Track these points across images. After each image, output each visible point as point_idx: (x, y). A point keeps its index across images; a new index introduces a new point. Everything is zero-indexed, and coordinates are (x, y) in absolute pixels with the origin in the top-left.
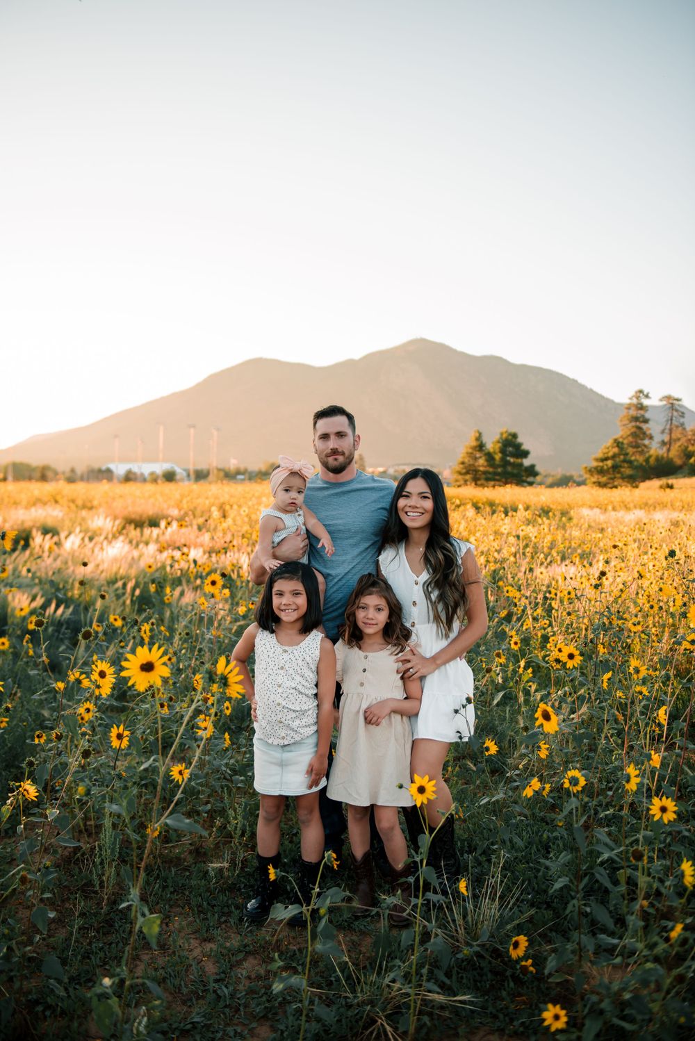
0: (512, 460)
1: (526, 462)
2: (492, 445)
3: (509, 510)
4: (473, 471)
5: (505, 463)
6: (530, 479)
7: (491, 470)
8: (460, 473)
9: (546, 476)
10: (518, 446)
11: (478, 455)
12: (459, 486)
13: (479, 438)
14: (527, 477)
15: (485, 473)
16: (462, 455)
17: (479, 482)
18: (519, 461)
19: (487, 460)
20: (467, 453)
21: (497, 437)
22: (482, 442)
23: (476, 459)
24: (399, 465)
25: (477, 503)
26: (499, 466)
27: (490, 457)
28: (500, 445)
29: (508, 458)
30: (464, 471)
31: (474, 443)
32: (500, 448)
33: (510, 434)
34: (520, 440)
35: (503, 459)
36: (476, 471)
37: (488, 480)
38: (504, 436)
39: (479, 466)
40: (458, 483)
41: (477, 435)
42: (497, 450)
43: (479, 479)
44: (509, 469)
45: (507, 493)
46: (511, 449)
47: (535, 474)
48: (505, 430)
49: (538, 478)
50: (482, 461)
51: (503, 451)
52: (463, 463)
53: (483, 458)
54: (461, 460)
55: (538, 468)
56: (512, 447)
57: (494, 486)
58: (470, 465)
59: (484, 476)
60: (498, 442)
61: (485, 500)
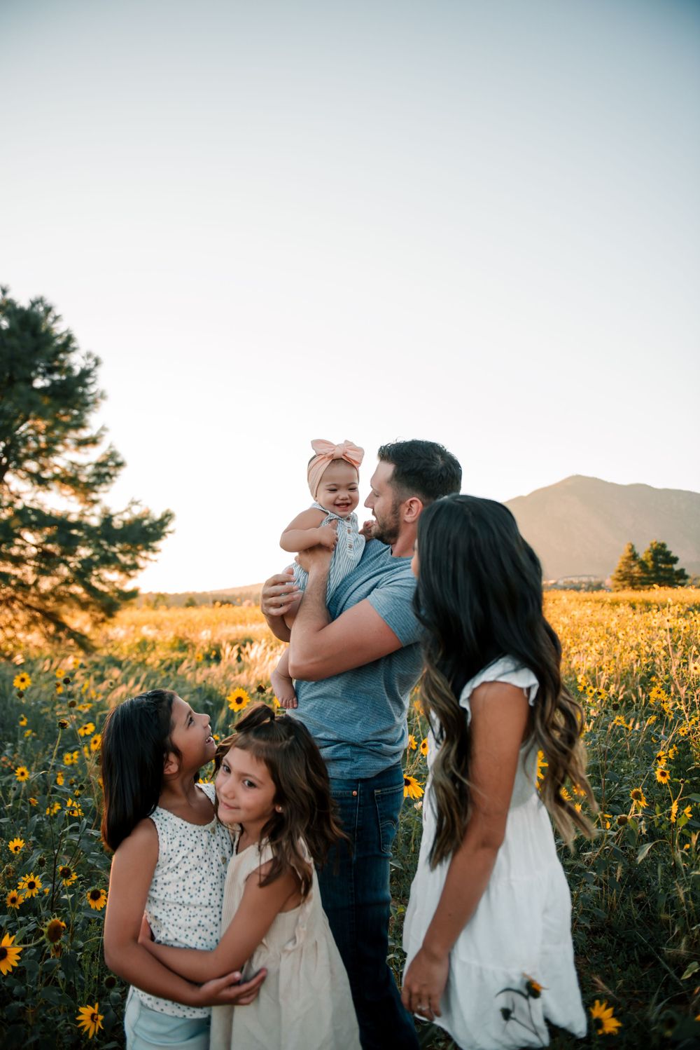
0: (663, 566)
1: (676, 567)
2: (644, 555)
3: (662, 606)
4: (630, 577)
5: (657, 569)
6: (681, 581)
7: (645, 576)
8: (618, 580)
9: (695, 579)
10: (668, 554)
11: (633, 564)
12: (618, 591)
13: (632, 549)
14: (679, 579)
15: (640, 578)
16: (618, 565)
17: (636, 587)
18: (670, 566)
19: (641, 568)
20: (623, 563)
21: (648, 547)
22: (635, 553)
23: (631, 567)
24: (567, 577)
25: (634, 603)
26: (652, 572)
27: (643, 565)
28: (651, 554)
29: (660, 565)
30: (622, 578)
31: (628, 554)
32: (651, 556)
33: (659, 544)
34: (668, 549)
35: (654, 566)
36: (632, 577)
37: (643, 584)
38: (654, 546)
39: (634, 573)
40: (617, 589)
41: (630, 547)
42: (649, 559)
43: (635, 584)
44: (661, 574)
45: (658, 593)
46: (661, 557)
47: (686, 577)
48: (654, 541)
49: (689, 581)
50: (636, 569)
51: (654, 559)
52: (620, 571)
53: (638, 566)
54: (618, 569)
55: (687, 572)
56: (662, 555)
57: (649, 589)
58: (626, 573)
59: (639, 581)
60: (650, 552)
61: (641, 601)
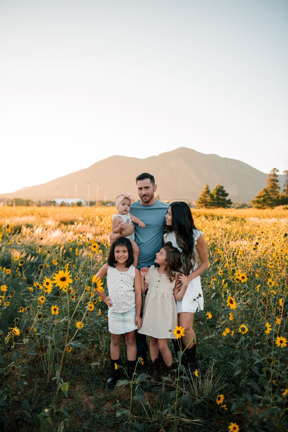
0: (221, 197)
1: (227, 198)
2: (213, 191)
3: (220, 218)
4: (205, 202)
5: (218, 199)
6: (229, 205)
7: (212, 201)
8: (199, 203)
9: (235, 204)
10: (224, 192)
11: (207, 195)
12: (199, 208)
16: (200, 195)
17: (207, 207)
18: (224, 198)
19: (211, 198)
20: (202, 194)
21: (215, 188)
22: (208, 190)
23: (206, 197)
24: (174, 199)
25: (206, 215)
26: (216, 200)
27: (212, 196)
30: (201, 202)
31: (205, 190)
32: (216, 192)
33: (220, 187)
34: (224, 189)
35: (217, 197)
37: (211, 205)
38: (218, 187)
39: (207, 200)
40: (199, 207)
41: (207, 187)
43: (207, 205)
44: (220, 201)
45: (219, 211)
47: (231, 203)
48: (218, 185)
49: (232, 205)
51: (217, 194)
52: (201, 199)
53: (209, 197)
54: (200, 197)
55: (232, 201)
56: (221, 192)
57: (213, 208)
58: (204, 200)
59: (209, 204)
60: (216, 190)
61: (210, 214)
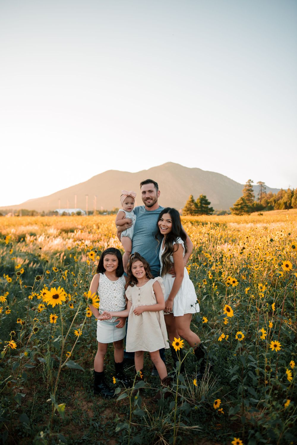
0: (204, 206)
1: (210, 206)
2: (197, 200)
3: (204, 224)
5: (202, 207)
6: (211, 213)
7: (197, 209)
8: (185, 211)
9: (217, 211)
10: (206, 201)
12: (185, 216)
13: (192, 198)
14: (210, 212)
15: (194, 210)
16: (186, 204)
17: (192, 214)
18: (207, 206)
19: (195, 206)
20: (188, 203)
21: (199, 197)
23: (191, 205)
25: (192, 221)
26: (200, 208)
30: (187, 210)
31: (190, 200)
33: (203, 196)
34: (207, 198)
35: (201, 205)
36: (191, 210)
37: (195, 213)
38: (201, 197)
39: (192, 208)
42: (199, 202)
44: (203, 209)
45: (203, 218)
46: (204, 202)
47: (213, 211)
48: (201, 195)
49: (214, 212)
50: (193, 206)
51: (201, 202)
52: (186, 207)
55: (214, 209)
57: (198, 215)
58: (189, 208)
60: (199, 199)
61: (195, 220)
